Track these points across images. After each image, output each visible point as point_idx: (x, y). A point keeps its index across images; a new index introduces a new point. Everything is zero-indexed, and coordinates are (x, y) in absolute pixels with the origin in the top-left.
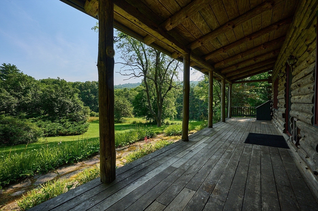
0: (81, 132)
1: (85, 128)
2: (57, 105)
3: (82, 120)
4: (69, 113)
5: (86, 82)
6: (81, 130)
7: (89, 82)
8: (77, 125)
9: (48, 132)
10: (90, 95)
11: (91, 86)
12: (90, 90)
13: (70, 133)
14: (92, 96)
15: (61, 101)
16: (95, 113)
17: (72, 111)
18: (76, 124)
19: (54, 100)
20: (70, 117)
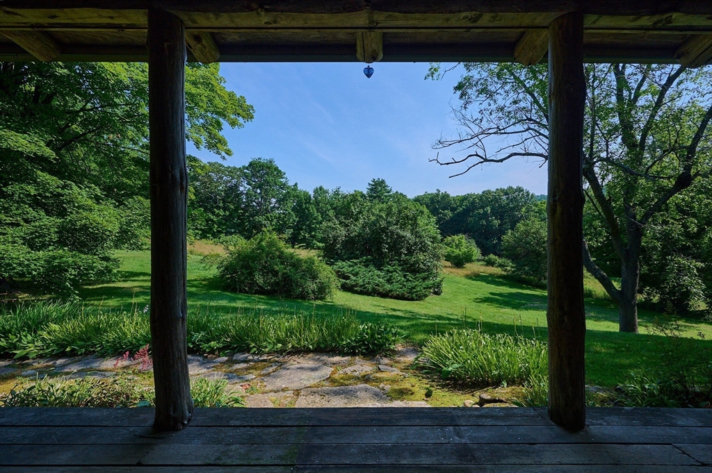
0: (414, 295)
1: (424, 288)
2: (387, 240)
3: (425, 271)
4: (406, 255)
5: (483, 192)
6: (414, 292)
7: (489, 192)
8: (410, 281)
9: (362, 286)
10: (490, 218)
11: (492, 201)
12: (489, 208)
13: (395, 294)
14: (492, 220)
15: (392, 233)
16: (497, 257)
17: (410, 252)
18: (410, 279)
19: (384, 230)
20: (405, 262)
